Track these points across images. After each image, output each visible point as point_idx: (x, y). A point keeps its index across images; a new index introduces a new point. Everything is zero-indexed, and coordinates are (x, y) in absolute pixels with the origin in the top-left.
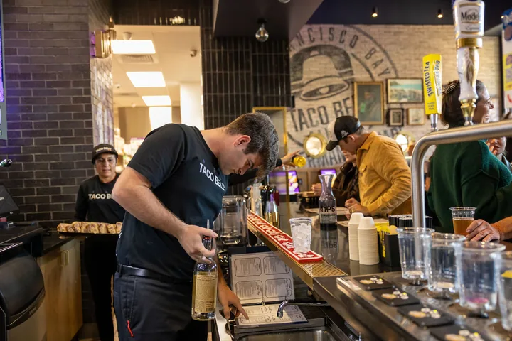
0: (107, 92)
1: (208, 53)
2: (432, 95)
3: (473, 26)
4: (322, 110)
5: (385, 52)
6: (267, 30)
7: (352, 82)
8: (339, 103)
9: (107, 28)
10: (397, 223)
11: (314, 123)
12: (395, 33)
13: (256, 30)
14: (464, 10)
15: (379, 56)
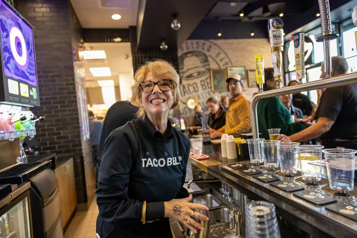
0: (83, 80)
1: (136, 57)
2: (260, 75)
3: (279, 41)
4: (195, 85)
5: (225, 53)
6: (166, 44)
7: (209, 70)
8: (203, 81)
9: (80, 45)
10: (245, 137)
11: (191, 91)
12: (231, 44)
13: (160, 44)
14: (275, 33)
15: (222, 56)
